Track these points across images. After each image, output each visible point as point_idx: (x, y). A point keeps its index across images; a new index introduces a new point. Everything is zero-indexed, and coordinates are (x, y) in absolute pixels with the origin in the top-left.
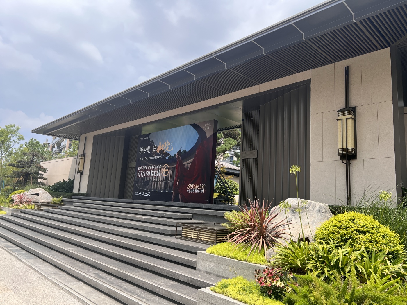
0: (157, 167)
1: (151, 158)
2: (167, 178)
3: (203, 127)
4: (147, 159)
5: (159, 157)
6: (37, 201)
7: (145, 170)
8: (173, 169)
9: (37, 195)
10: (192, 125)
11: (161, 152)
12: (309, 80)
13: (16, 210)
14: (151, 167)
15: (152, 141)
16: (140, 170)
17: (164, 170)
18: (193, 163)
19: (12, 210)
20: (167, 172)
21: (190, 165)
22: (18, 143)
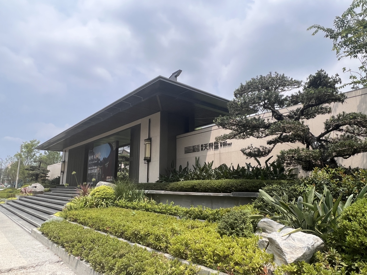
0: (96, 167)
1: (93, 162)
2: (99, 173)
3: (112, 145)
4: (92, 163)
5: (96, 161)
6: (35, 191)
7: (91, 169)
8: (101, 168)
9: (36, 187)
10: (108, 143)
11: (97, 158)
12: (140, 124)
13: (22, 197)
14: (93, 167)
15: (94, 153)
16: (89, 169)
17: (98, 169)
18: (108, 164)
19: (20, 197)
20: (99, 170)
21: (107, 165)
22: (39, 152)
